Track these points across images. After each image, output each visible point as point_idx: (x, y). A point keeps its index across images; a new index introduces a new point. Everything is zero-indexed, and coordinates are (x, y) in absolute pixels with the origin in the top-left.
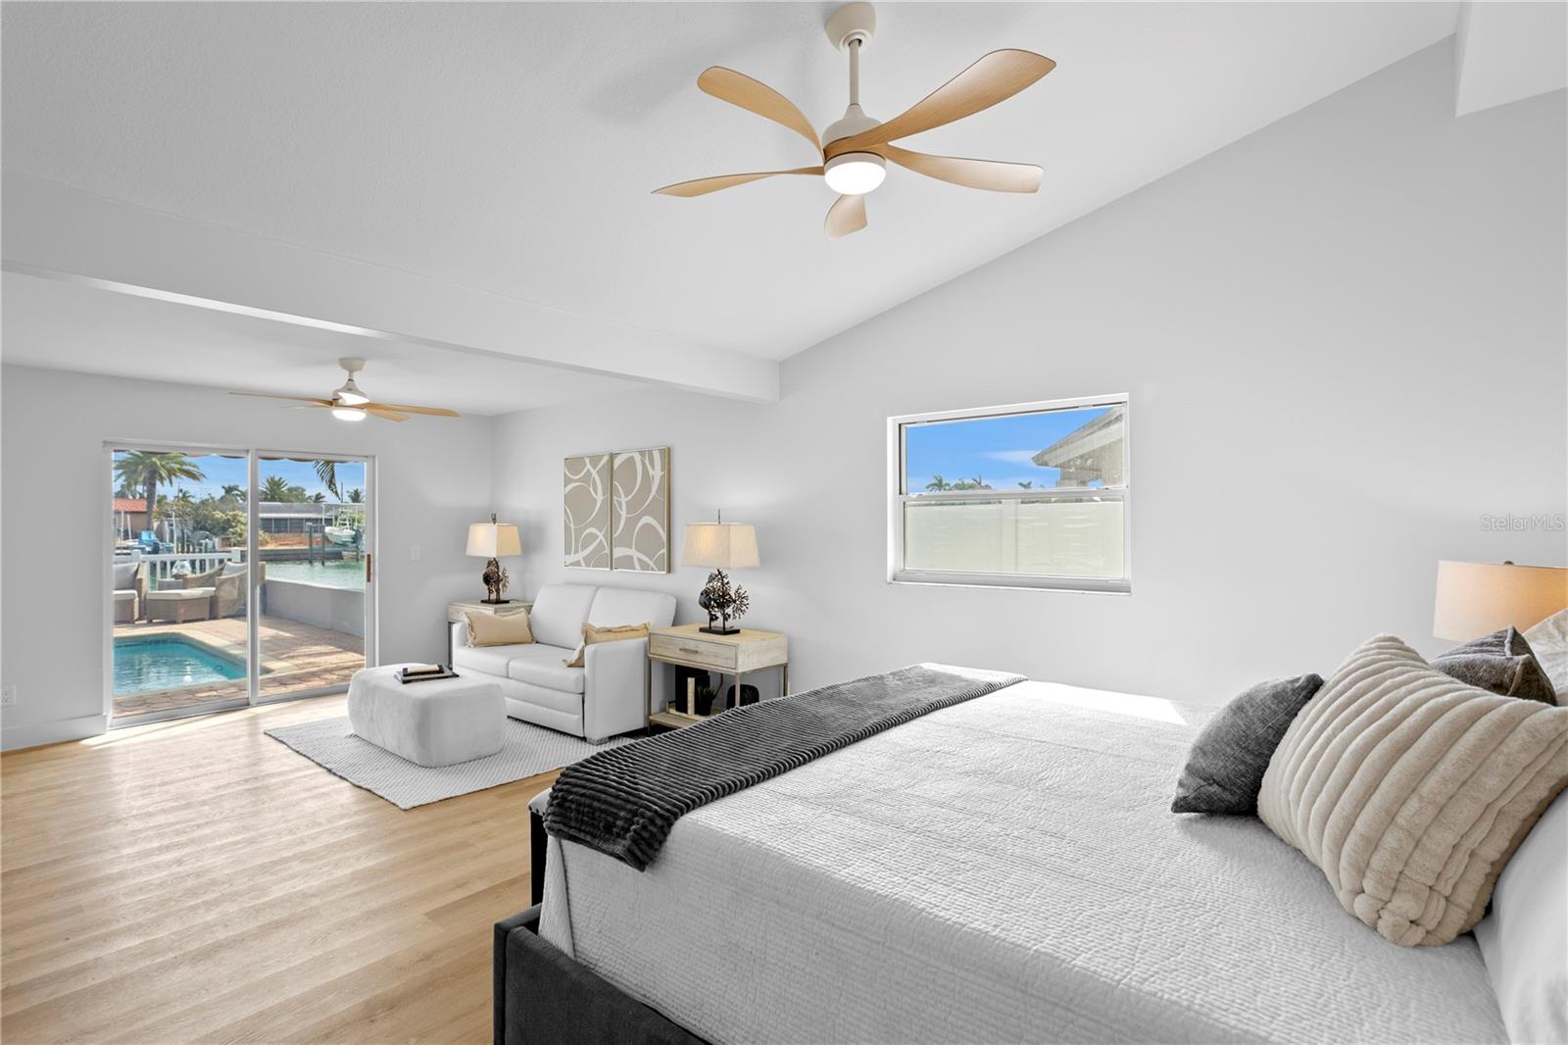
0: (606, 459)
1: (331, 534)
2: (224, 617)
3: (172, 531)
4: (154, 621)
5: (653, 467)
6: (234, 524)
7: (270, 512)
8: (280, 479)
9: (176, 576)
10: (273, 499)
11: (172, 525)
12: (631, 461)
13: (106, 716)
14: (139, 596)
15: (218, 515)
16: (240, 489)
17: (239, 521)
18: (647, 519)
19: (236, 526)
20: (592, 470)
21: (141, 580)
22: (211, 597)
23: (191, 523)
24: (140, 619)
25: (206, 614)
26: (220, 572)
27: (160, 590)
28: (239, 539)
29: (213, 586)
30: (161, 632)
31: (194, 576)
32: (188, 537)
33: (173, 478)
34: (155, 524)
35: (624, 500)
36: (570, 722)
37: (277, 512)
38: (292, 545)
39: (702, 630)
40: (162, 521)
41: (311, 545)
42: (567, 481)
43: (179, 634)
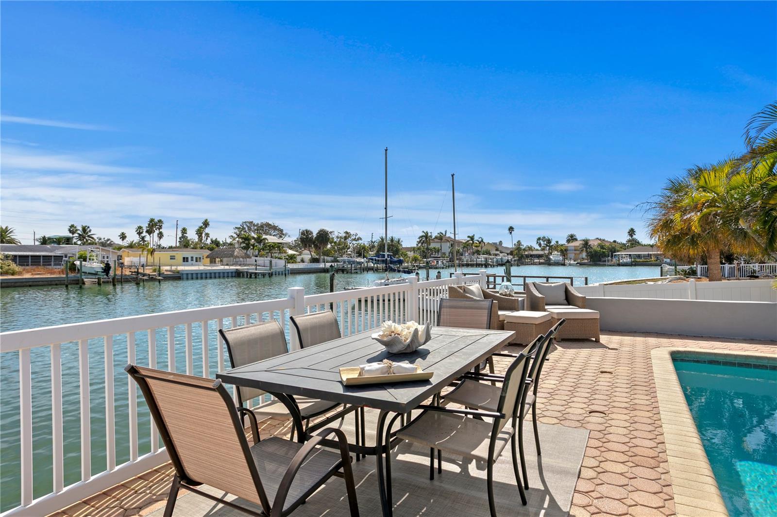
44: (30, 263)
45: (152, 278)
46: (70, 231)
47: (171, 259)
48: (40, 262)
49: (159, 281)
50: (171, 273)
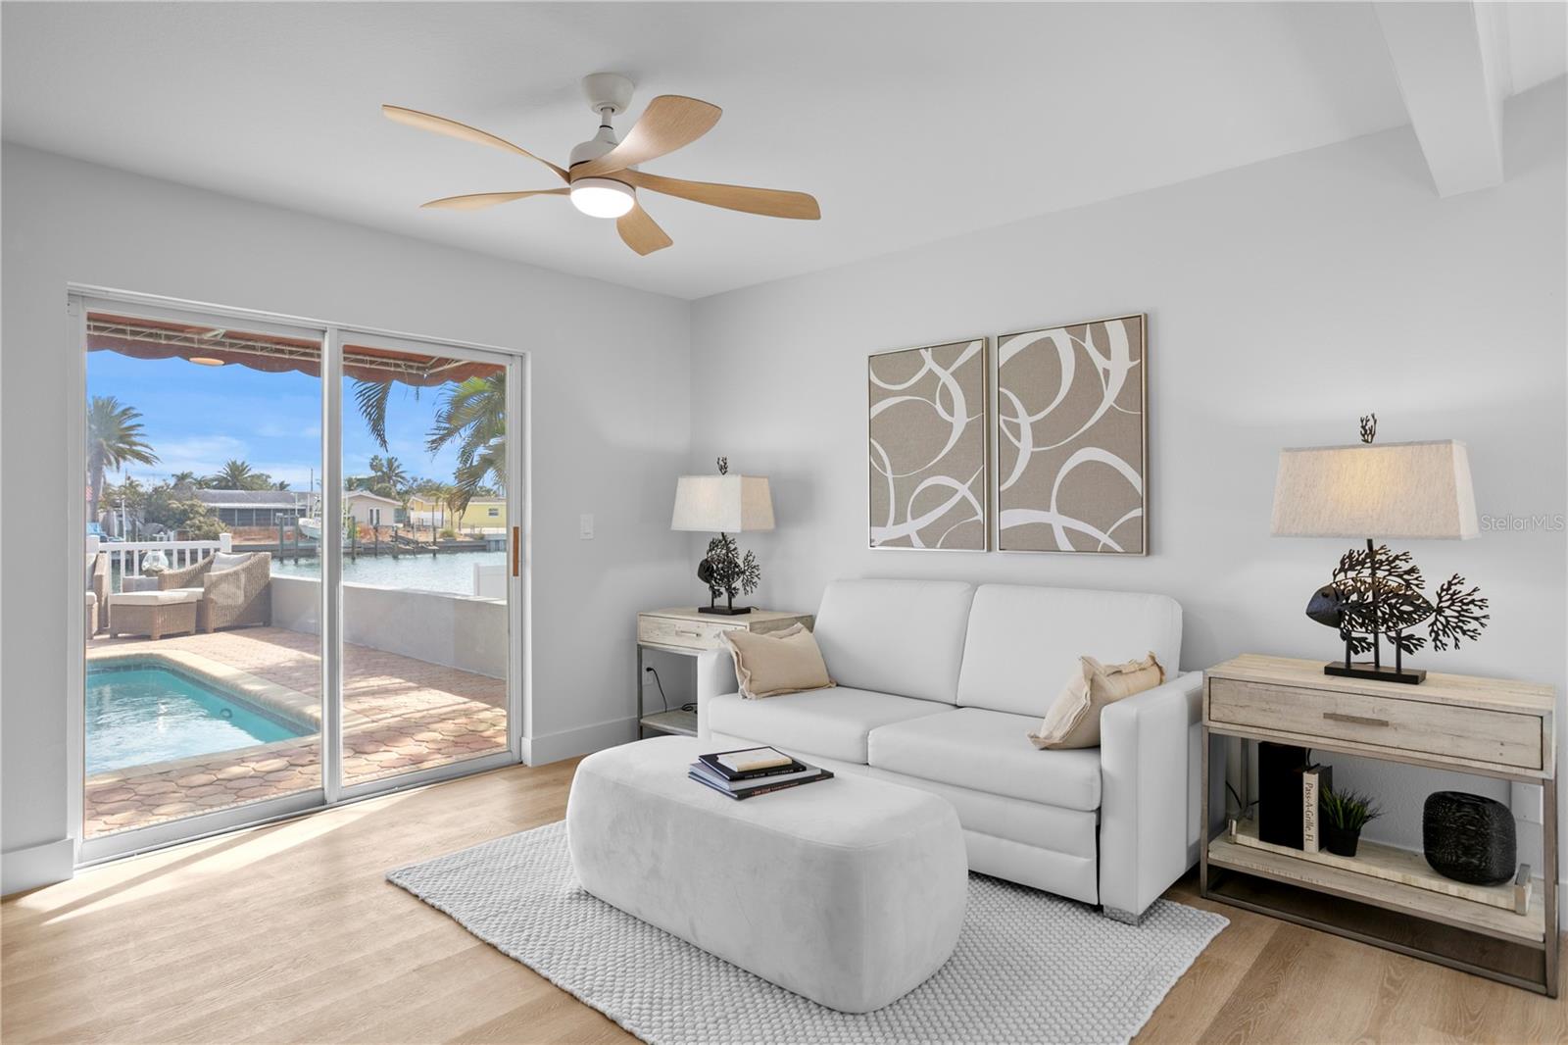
0: (975, 348)
1: (305, 526)
2: (217, 630)
3: (121, 522)
4: (120, 635)
5: (1106, 353)
6: (192, 516)
7: (232, 501)
8: (243, 463)
9: (148, 573)
10: (235, 487)
11: (121, 516)
12: (1047, 348)
13: (72, 840)
14: (99, 601)
15: (175, 504)
16: (195, 476)
17: (197, 512)
18: (1087, 454)
19: (193, 518)
20: (938, 370)
21: (101, 577)
22: (198, 601)
23: (141, 514)
24: (99, 632)
25: (192, 627)
26: (207, 567)
27: (124, 591)
28: (197, 532)
29: (202, 586)
30: (134, 652)
31: (171, 572)
32: (139, 531)
33: (121, 461)
34: (101, 516)
35: (1025, 422)
36: (1070, 873)
37: (239, 501)
38: (260, 539)
39: (1330, 671)
40: (108, 512)
41: (282, 540)
42: (874, 395)
43: (158, 656)
44: (254, 522)
45: (422, 547)
46: (372, 467)
47: (491, 514)
48: (252, 519)
49: (434, 553)
50: (471, 540)
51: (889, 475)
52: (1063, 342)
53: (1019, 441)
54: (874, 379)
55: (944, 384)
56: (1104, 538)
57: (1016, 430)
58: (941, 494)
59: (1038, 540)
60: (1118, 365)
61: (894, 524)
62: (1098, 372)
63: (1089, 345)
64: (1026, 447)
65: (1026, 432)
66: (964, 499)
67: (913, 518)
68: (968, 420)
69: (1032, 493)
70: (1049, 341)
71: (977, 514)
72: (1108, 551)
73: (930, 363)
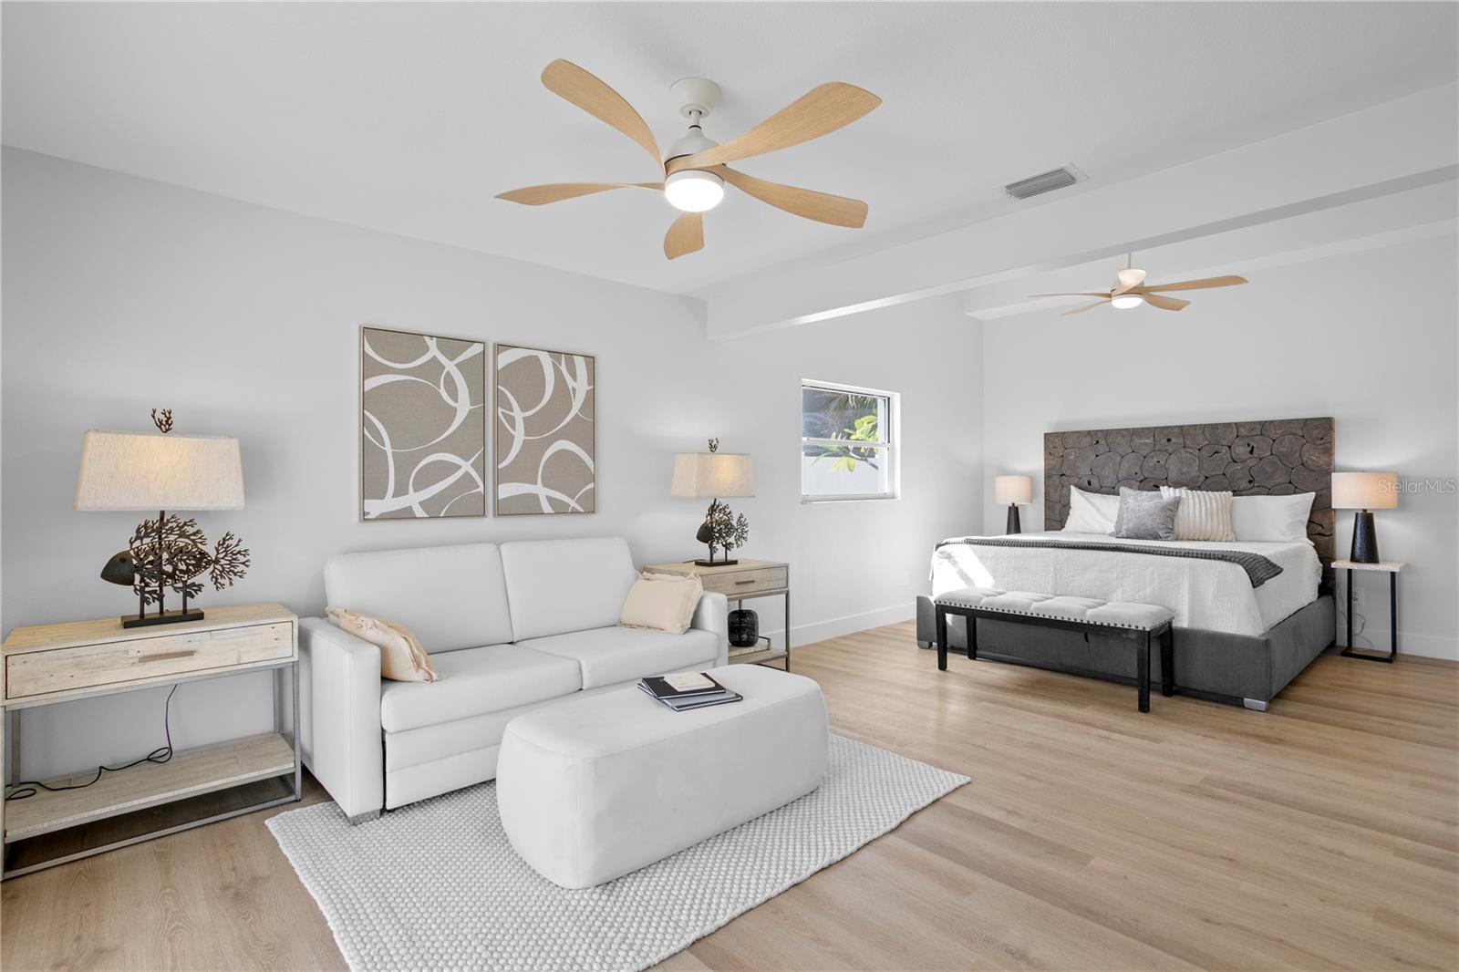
0: (478, 349)
5: (574, 377)
18: (563, 444)
20: (442, 359)
35: (519, 415)
51: (388, 448)
52: (546, 361)
53: (514, 430)
54: (369, 350)
55: (448, 373)
56: (573, 503)
57: (512, 421)
58: (446, 469)
59: (528, 507)
60: (580, 387)
61: (393, 497)
62: (568, 389)
63: (563, 368)
64: (519, 435)
65: (520, 424)
66: (467, 474)
67: (415, 491)
68: (472, 407)
69: (522, 471)
70: (536, 358)
71: (478, 487)
72: (575, 512)
73: (433, 350)
